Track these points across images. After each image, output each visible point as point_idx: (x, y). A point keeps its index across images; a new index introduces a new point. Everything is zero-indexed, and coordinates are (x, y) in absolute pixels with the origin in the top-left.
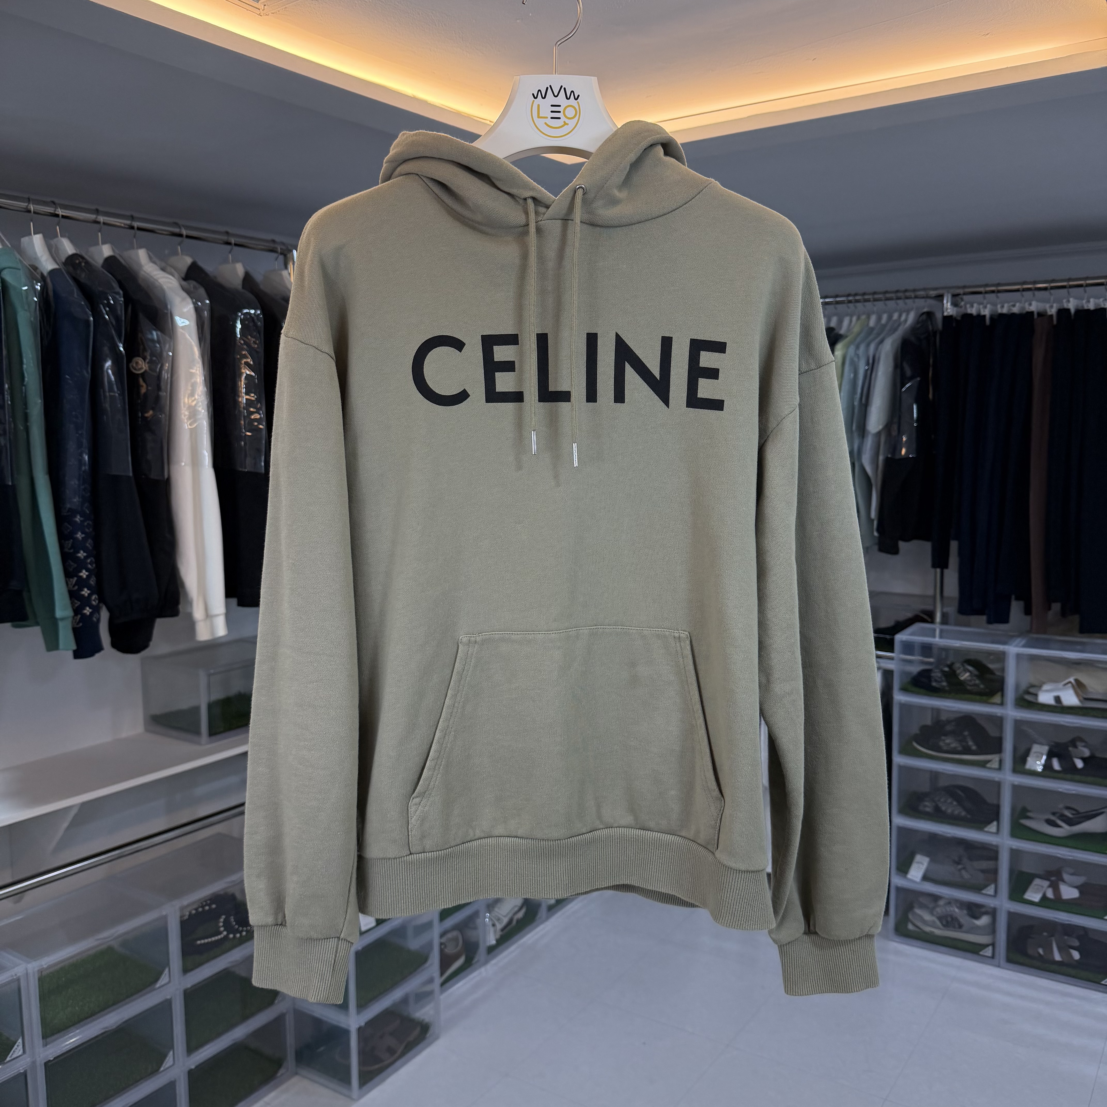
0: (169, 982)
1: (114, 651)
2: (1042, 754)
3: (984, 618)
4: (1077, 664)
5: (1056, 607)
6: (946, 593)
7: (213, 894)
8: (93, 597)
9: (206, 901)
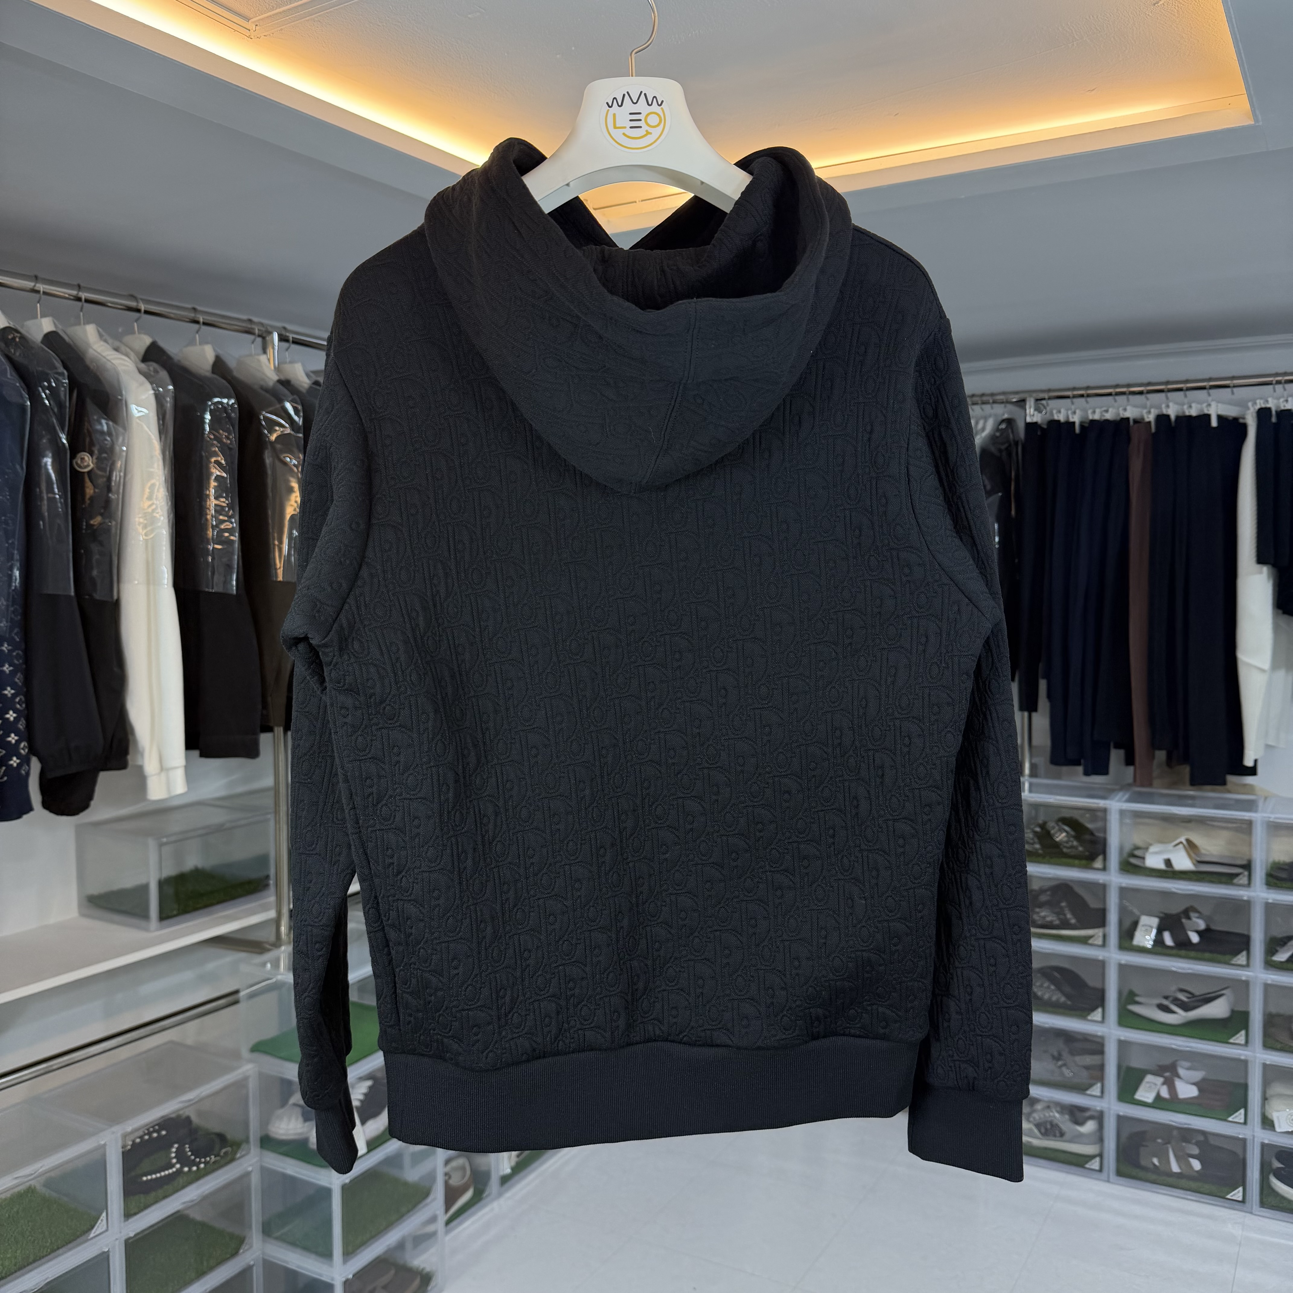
0: (107, 1230)
1: (46, 813)
2: (1152, 927)
3: (1080, 769)
4: (1187, 821)
5: (1161, 755)
6: (1035, 742)
7: (163, 1117)
8: (22, 745)
9: (153, 1127)
